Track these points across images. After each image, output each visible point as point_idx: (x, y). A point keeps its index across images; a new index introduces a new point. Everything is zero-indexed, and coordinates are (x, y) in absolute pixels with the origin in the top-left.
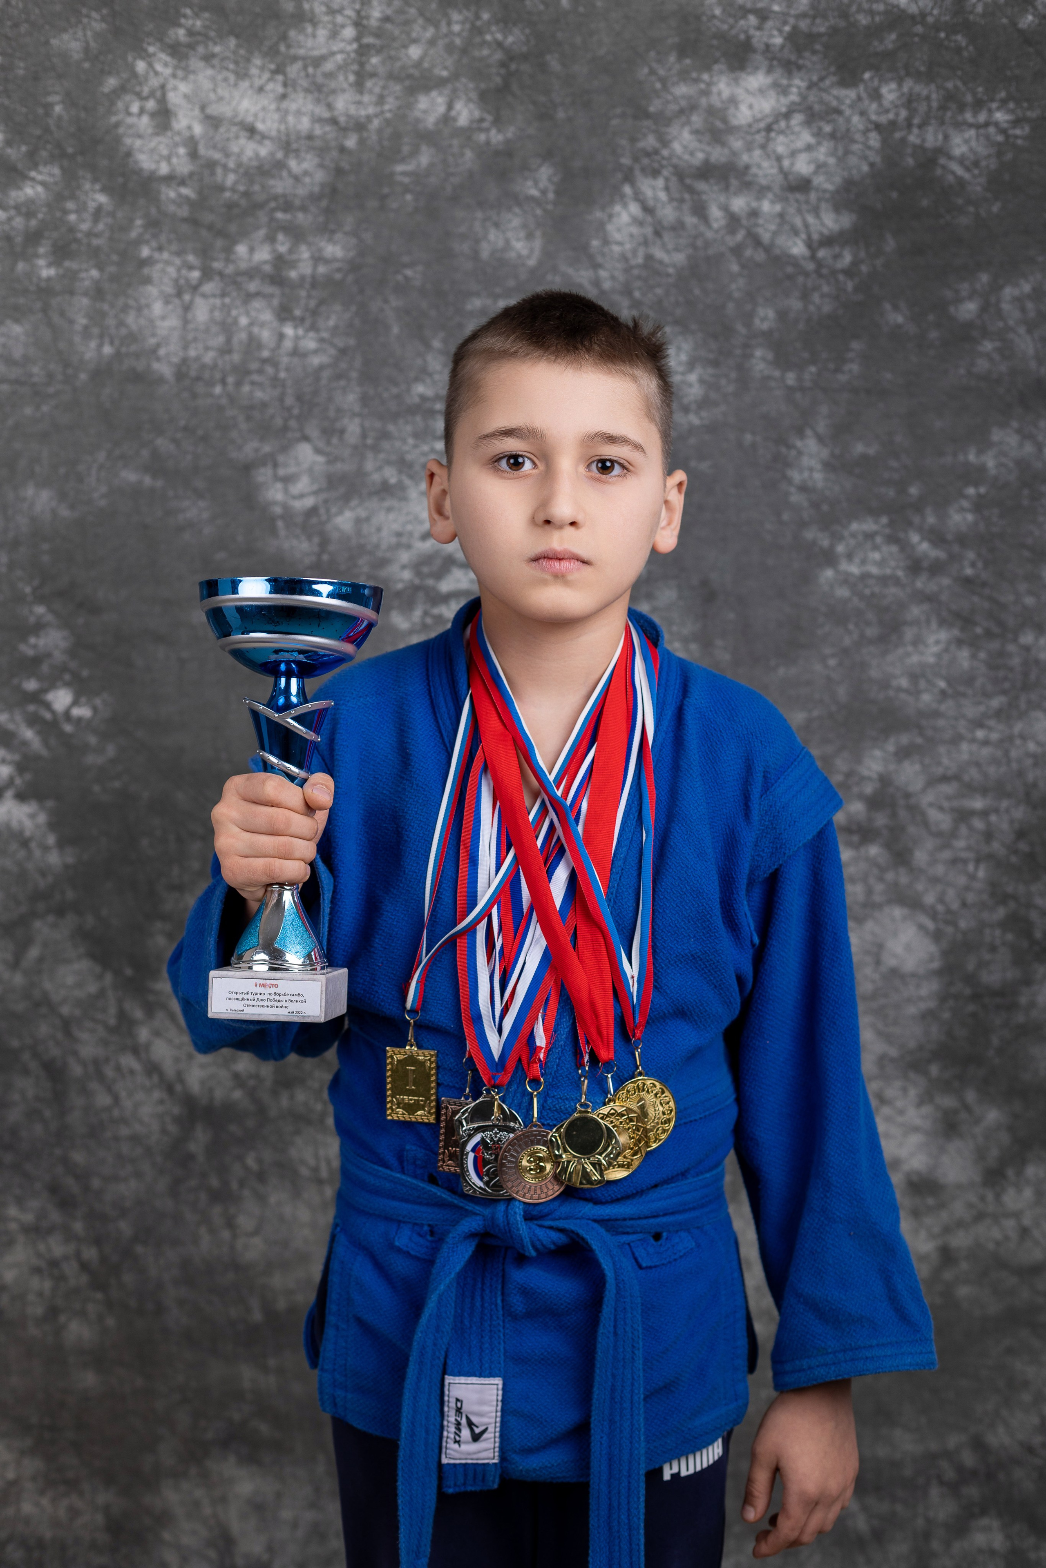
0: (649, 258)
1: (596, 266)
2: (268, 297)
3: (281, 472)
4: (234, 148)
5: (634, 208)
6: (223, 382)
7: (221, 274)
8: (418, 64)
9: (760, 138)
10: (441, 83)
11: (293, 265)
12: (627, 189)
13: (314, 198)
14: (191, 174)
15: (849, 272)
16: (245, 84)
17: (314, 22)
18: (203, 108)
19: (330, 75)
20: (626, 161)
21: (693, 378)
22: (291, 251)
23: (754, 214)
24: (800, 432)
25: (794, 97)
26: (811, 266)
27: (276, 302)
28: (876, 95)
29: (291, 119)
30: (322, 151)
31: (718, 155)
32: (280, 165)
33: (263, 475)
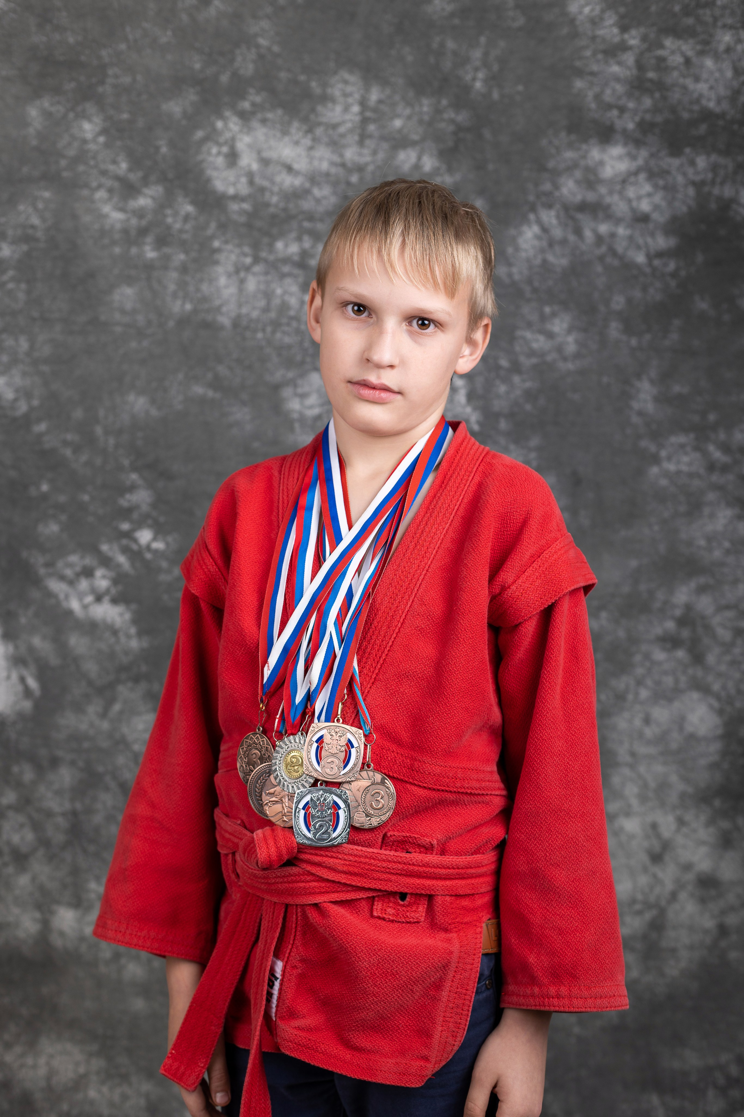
0: (545, 261)
1: (510, 265)
2: (295, 277)
3: (300, 390)
4: (278, 179)
5: (536, 229)
6: (264, 330)
7: (266, 261)
8: (400, 131)
9: (618, 187)
10: (413, 144)
11: (312, 256)
12: (532, 217)
13: (329, 213)
14: (250, 196)
15: (674, 275)
16: (287, 139)
17: (333, 100)
18: (259, 152)
19: (342, 136)
20: (531, 198)
21: (570, 339)
22: (313, 247)
23: (613, 235)
24: (638, 376)
25: (640, 162)
26: (648, 270)
27: (301, 280)
28: (692, 163)
29: (316, 163)
30: (335, 184)
31: (591, 197)
32: (307, 192)
33: (287, 392)
